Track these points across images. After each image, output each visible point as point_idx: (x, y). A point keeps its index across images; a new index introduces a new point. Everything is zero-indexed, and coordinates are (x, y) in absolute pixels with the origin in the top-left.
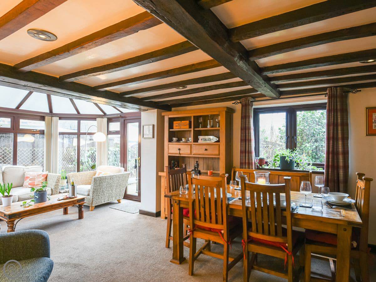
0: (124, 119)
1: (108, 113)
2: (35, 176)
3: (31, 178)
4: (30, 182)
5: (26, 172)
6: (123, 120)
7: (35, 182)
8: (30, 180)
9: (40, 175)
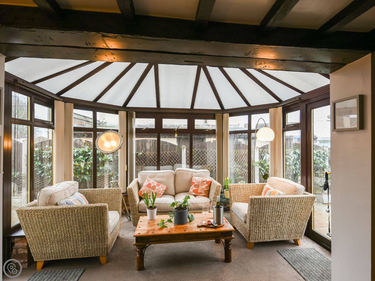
0: (306, 103)
1: (284, 99)
2: (199, 183)
3: (196, 184)
4: (194, 188)
5: (194, 177)
6: (304, 105)
7: (199, 189)
8: (195, 186)
9: (204, 181)
